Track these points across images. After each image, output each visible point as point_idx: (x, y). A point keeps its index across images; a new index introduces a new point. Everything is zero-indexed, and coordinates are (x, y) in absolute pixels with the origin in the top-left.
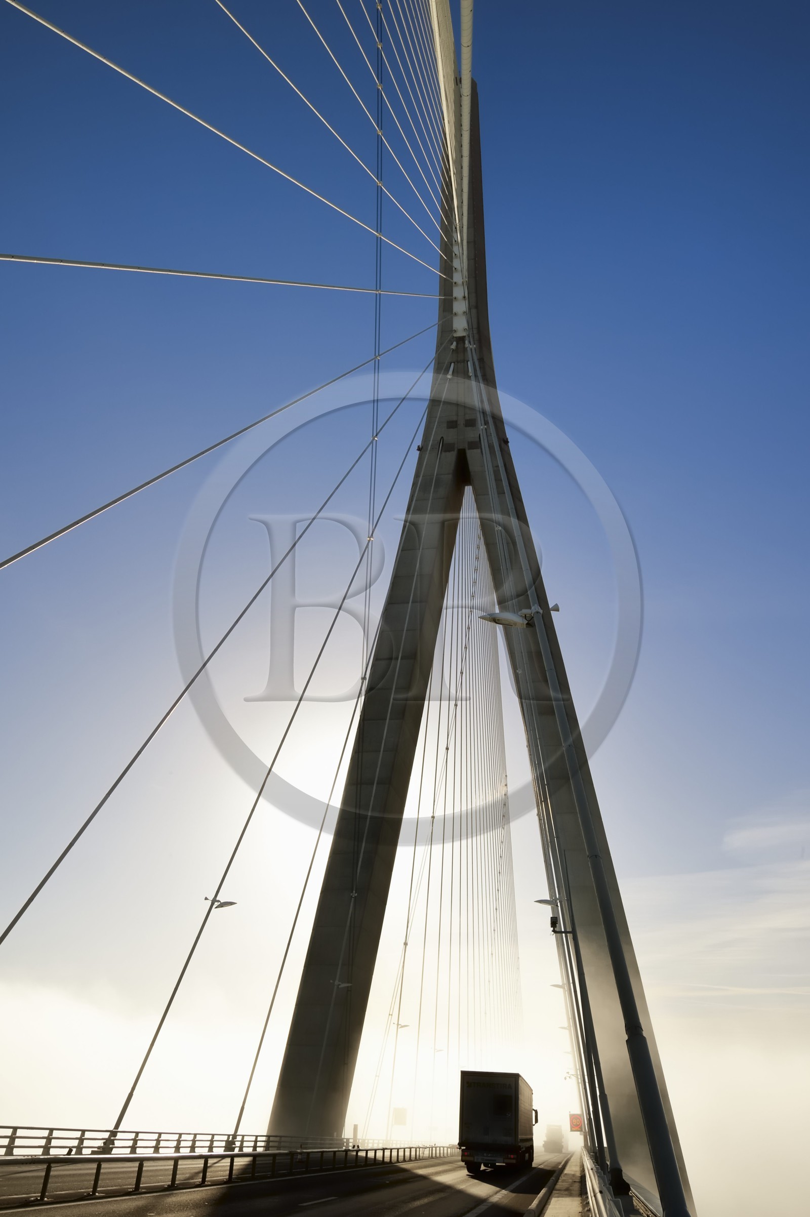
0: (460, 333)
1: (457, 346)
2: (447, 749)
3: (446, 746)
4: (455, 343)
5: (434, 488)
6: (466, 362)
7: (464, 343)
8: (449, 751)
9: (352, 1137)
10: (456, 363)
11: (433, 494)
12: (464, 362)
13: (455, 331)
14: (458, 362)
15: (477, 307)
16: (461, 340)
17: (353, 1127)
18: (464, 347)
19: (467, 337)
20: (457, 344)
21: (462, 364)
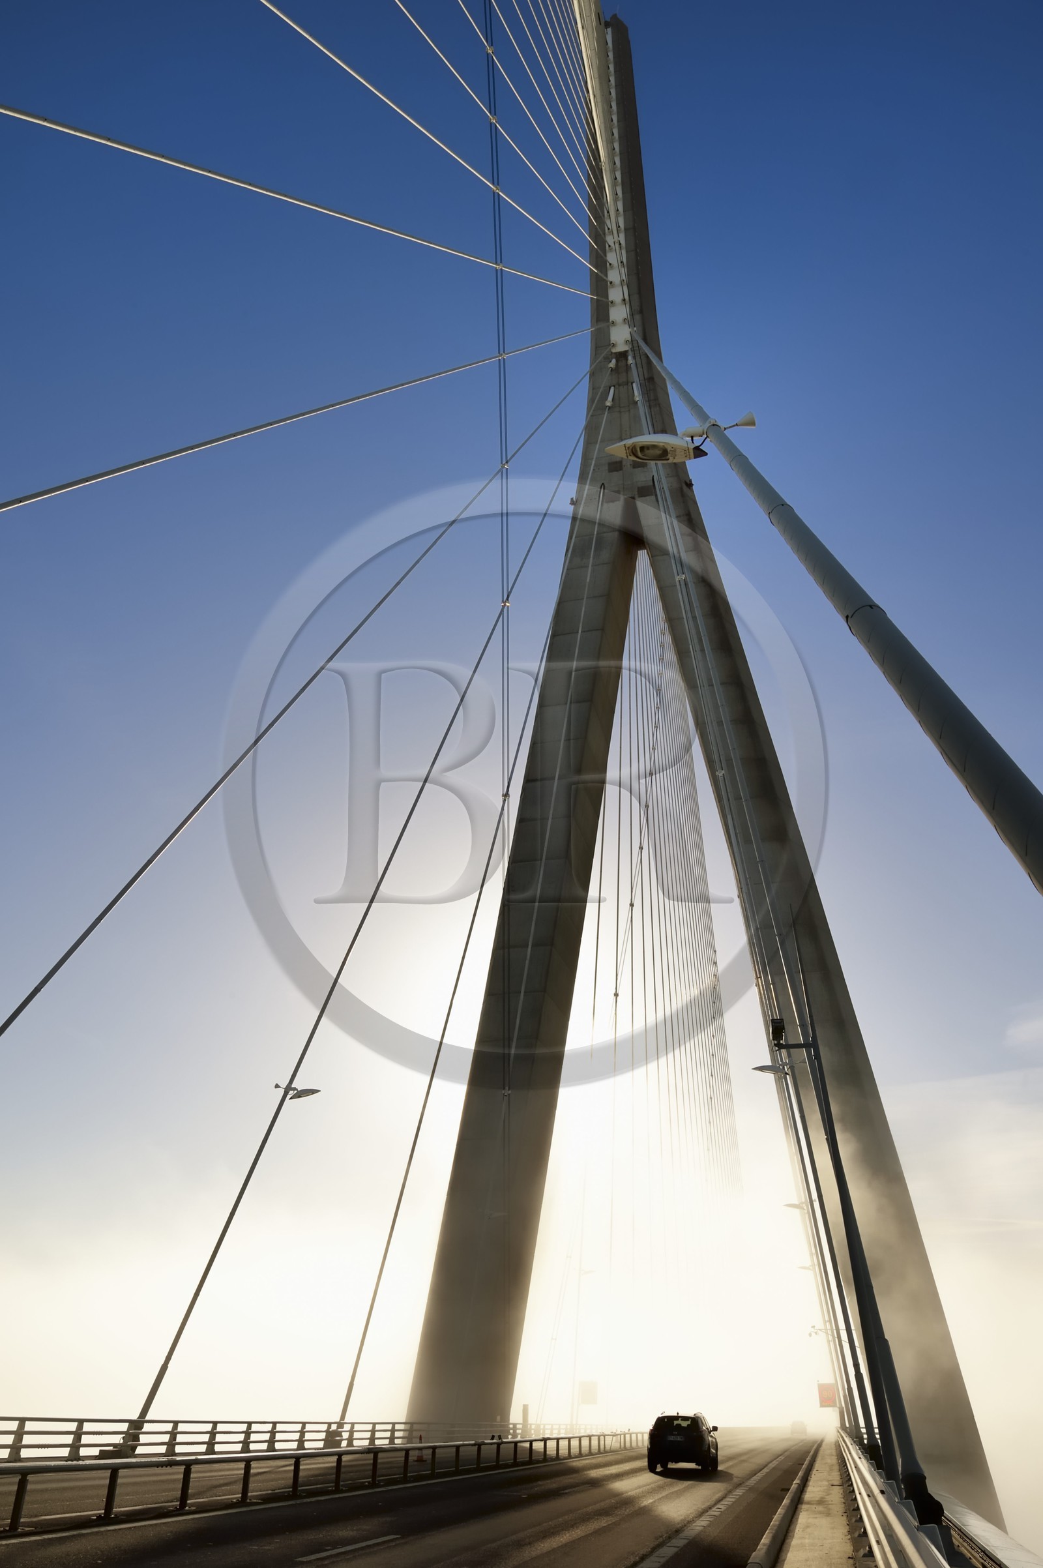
0: (621, 347)
1: (617, 365)
2: (632, 905)
3: (630, 902)
4: (614, 361)
5: (595, 551)
6: (630, 384)
7: (627, 360)
8: (634, 908)
9: (521, 1422)
10: (617, 386)
11: (594, 558)
12: (627, 384)
13: (614, 345)
14: (619, 385)
15: (641, 312)
16: (623, 355)
17: (522, 1408)
18: (627, 365)
19: (630, 353)
20: (617, 361)
21: (625, 387)
